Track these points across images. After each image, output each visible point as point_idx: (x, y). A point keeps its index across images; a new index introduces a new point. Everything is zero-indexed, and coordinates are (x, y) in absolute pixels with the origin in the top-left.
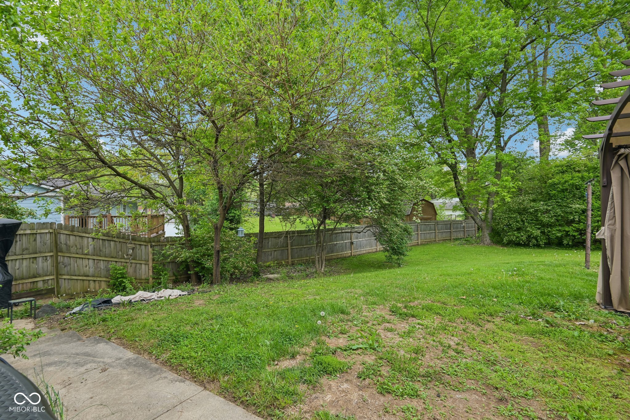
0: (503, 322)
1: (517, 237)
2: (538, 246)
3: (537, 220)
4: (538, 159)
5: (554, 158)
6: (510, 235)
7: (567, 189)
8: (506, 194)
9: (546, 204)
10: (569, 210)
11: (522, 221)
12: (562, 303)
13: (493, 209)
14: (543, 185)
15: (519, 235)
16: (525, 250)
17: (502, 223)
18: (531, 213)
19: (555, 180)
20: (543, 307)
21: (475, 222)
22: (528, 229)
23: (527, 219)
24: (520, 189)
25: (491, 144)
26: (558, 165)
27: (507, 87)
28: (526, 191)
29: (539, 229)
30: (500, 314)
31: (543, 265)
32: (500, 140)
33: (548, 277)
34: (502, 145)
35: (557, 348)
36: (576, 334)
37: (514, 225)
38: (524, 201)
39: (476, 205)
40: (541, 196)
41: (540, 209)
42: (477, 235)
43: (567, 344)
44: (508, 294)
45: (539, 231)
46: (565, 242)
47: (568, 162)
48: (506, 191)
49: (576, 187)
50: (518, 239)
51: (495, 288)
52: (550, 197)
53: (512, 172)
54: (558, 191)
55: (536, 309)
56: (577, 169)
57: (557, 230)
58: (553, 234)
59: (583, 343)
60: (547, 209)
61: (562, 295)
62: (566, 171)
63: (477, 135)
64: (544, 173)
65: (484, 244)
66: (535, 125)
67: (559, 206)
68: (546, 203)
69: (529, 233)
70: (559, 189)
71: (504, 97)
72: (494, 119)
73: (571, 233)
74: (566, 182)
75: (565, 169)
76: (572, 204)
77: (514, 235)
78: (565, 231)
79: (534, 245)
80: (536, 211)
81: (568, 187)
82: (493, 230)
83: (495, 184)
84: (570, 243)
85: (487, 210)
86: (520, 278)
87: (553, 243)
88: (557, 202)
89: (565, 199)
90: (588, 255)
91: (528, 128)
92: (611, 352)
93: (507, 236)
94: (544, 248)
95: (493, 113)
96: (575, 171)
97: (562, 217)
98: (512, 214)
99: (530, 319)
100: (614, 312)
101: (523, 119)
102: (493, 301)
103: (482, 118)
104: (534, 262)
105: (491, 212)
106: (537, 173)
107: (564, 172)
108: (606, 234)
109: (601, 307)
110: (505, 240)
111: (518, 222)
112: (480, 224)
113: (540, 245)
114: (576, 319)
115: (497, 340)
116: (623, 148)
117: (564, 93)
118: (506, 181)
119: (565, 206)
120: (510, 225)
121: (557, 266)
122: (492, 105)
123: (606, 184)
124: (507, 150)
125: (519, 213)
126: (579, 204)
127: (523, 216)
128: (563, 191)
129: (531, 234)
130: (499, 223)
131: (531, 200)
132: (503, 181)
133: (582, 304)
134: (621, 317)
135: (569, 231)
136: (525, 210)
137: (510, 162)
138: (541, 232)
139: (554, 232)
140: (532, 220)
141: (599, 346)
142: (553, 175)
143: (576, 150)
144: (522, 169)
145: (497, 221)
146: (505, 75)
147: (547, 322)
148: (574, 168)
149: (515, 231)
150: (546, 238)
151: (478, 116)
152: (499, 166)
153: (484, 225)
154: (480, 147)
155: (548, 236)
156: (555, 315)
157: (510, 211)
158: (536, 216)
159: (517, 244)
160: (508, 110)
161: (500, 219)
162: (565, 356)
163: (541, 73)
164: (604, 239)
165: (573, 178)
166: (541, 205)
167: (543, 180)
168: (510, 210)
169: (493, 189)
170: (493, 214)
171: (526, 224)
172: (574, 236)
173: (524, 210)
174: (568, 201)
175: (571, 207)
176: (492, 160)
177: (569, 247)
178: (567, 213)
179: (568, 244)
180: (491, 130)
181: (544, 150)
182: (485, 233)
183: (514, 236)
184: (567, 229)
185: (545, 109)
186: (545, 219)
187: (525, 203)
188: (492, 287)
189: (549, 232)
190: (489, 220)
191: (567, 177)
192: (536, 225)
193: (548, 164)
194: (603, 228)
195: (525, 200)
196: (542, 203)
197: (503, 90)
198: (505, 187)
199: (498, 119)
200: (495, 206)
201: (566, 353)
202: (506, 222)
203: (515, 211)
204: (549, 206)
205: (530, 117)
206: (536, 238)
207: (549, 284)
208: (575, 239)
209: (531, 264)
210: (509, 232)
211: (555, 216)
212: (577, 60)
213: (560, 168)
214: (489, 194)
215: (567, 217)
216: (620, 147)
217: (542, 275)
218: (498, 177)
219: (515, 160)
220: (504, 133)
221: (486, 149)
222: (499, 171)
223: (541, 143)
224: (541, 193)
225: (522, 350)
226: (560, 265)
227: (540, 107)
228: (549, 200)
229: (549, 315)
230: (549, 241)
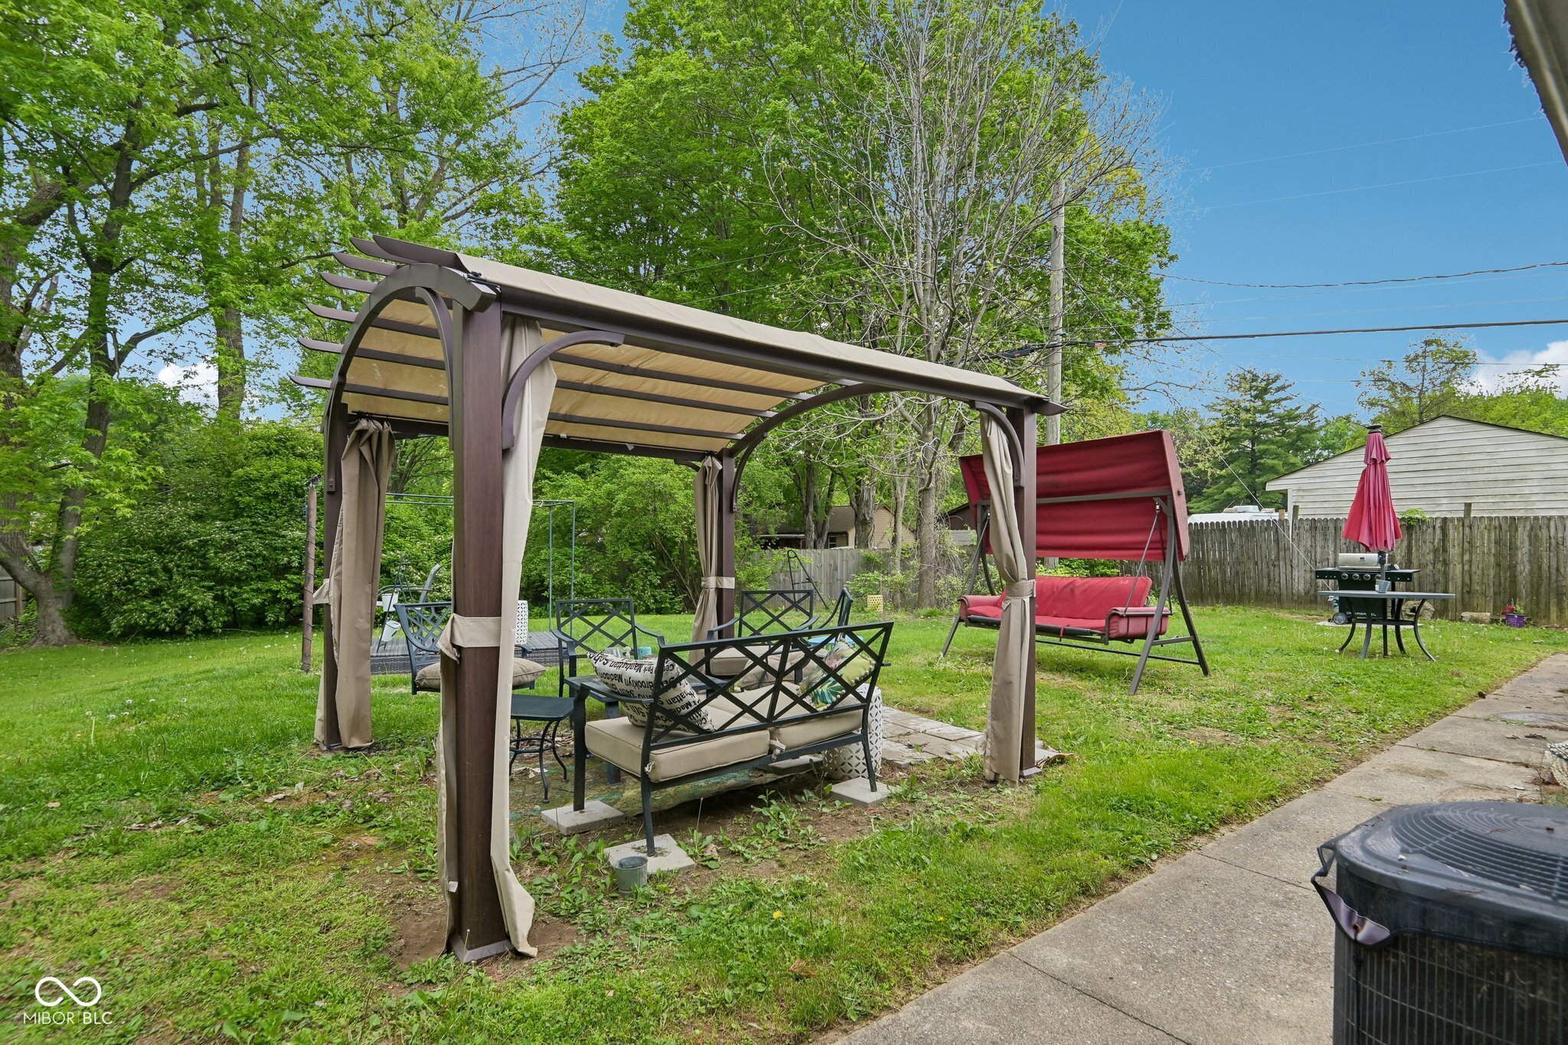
0: (74, 862)
1: (154, 615)
2: (207, 632)
3: (206, 567)
4: (213, 415)
5: (253, 417)
6: (131, 611)
7: (276, 495)
8: (117, 497)
9: (228, 528)
10: (279, 543)
11: (166, 570)
12: (239, 763)
13: (79, 539)
14: (224, 480)
15: (157, 608)
16: (172, 647)
17: (107, 578)
18: (191, 550)
19: (251, 471)
20: (193, 785)
21: (15, 579)
22: (181, 591)
23: (178, 566)
24: (162, 487)
25: (76, 348)
26: (259, 435)
27: (132, 197)
28: (179, 492)
29: (210, 589)
30: (67, 843)
31: (207, 679)
32: (105, 339)
33: (217, 707)
34: (112, 354)
35: (216, 875)
36: (263, 825)
37: (143, 583)
38: (172, 518)
39: (17, 523)
40: (215, 508)
41: (212, 540)
42: (22, 618)
43: (242, 857)
44: (100, 776)
45: (210, 595)
46: (270, 617)
47: (280, 432)
48: (118, 487)
49: (296, 491)
50: (152, 621)
51: (56, 769)
52: (239, 512)
53: (137, 435)
54: (257, 498)
55: (176, 796)
56: (299, 450)
57: (252, 590)
58: (243, 600)
59: (277, 842)
60: (229, 540)
61: (241, 745)
62: (277, 452)
63: (27, 306)
64: (225, 451)
65: (46, 642)
66: (205, 325)
67: (258, 532)
68: (228, 524)
69: (185, 602)
70: (258, 493)
71: (121, 221)
72: (87, 273)
73: (283, 596)
74: (275, 476)
75: (273, 446)
76: (287, 528)
77: (142, 609)
78: (270, 591)
79: (197, 632)
80: (204, 544)
81: (279, 490)
82: (77, 599)
83: (82, 466)
84: (281, 619)
85: (57, 541)
86: (142, 726)
87: (244, 622)
88: (254, 523)
89: (272, 517)
90: (307, 642)
91: (185, 327)
92: (327, 840)
93: (121, 614)
94: (224, 634)
95: (86, 255)
96: (294, 454)
97: (265, 558)
98: (136, 552)
99: (158, 827)
100: (342, 754)
101: (175, 298)
102: (47, 810)
103: (44, 258)
104: (189, 676)
105: (69, 545)
106: (209, 449)
107: (271, 453)
108: (331, 594)
109: (321, 750)
110: (115, 626)
111: (153, 573)
112: (30, 583)
113: (212, 629)
114: (269, 792)
115: (47, 922)
116: (365, 417)
117: (276, 269)
118: (120, 459)
119: (270, 533)
120: (131, 582)
121: (242, 676)
122: (84, 228)
123: (333, 489)
124: (123, 373)
125: (159, 551)
126: (301, 530)
127: (168, 557)
128: (268, 497)
129: (190, 605)
130: (96, 578)
131: (190, 517)
132: (109, 458)
133: (284, 754)
134: (353, 761)
135: (278, 592)
136: (174, 541)
137: (131, 409)
138: (215, 598)
139: (245, 596)
140: (191, 568)
141: (307, 834)
142: (246, 458)
143: (302, 407)
144: (171, 430)
145: (90, 572)
146: (125, 160)
147: (201, 820)
148: (293, 447)
149: (146, 597)
150: (228, 612)
151: (34, 248)
152: (99, 413)
153: (44, 586)
154: (41, 345)
155: (232, 604)
156: (222, 796)
157: (130, 544)
158: (204, 556)
159: (153, 634)
160: (132, 259)
161: (100, 565)
162: (233, 886)
163: (229, 198)
164: (328, 605)
165: (289, 469)
166: (216, 531)
167: (223, 467)
168: (132, 542)
169: (82, 479)
170: (78, 553)
171: (177, 578)
172: (290, 602)
173: (171, 543)
174: (278, 521)
175: (284, 536)
176: (75, 392)
177: (278, 628)
178: (276, 549)
179: (277, 621)
180: (74, 304)
181: (230, 392)
182: (51, 610)
183: (140, 612)
184: (274, 587)
185: (230, 292)
186: (226, 564)
187: (175, 522)
188: (50, 769)
189: (235, 595)
190: (64, 570)
191: (277, 465)
192: (202, 579)
193: (237, 429)
194: (326, 581)
195: (176, 516)
196: (218, 523)
197: (119, 198)
198: (117, 477)
199: (98, 275)
200: (84, 529)
201: (237, 880)
202: (120, 574)
203: (145, 545)
204: (235, 532)
205: (191, 299)
206: (201, 613)
207: (217, 725)
208: (292, 607)
209: (179, 680)
210: (127, 601)
211: (249, 556)
212: (305, 202)
213: (264, 444)
214: (67, 491)
215: (276, 560)
216: (361, 415)
217: (203, 706)
218: (95, 445)
219: (148, 404)
220: (116, 323)
221: (59, 356)
222: (98, 428)
223: (222, 374)
224: (217, 500)
225: (123, 919)
226: (249, 673)
227: (218, 283)
228: (236, 516)
229: (205, 803)
230: (235, 618)
